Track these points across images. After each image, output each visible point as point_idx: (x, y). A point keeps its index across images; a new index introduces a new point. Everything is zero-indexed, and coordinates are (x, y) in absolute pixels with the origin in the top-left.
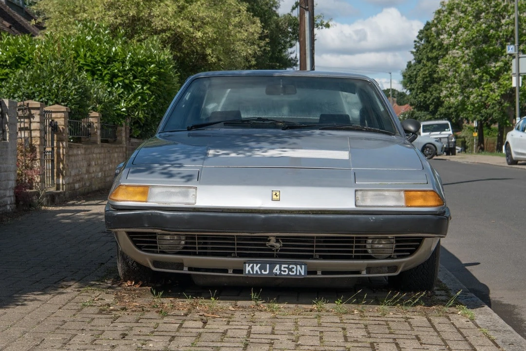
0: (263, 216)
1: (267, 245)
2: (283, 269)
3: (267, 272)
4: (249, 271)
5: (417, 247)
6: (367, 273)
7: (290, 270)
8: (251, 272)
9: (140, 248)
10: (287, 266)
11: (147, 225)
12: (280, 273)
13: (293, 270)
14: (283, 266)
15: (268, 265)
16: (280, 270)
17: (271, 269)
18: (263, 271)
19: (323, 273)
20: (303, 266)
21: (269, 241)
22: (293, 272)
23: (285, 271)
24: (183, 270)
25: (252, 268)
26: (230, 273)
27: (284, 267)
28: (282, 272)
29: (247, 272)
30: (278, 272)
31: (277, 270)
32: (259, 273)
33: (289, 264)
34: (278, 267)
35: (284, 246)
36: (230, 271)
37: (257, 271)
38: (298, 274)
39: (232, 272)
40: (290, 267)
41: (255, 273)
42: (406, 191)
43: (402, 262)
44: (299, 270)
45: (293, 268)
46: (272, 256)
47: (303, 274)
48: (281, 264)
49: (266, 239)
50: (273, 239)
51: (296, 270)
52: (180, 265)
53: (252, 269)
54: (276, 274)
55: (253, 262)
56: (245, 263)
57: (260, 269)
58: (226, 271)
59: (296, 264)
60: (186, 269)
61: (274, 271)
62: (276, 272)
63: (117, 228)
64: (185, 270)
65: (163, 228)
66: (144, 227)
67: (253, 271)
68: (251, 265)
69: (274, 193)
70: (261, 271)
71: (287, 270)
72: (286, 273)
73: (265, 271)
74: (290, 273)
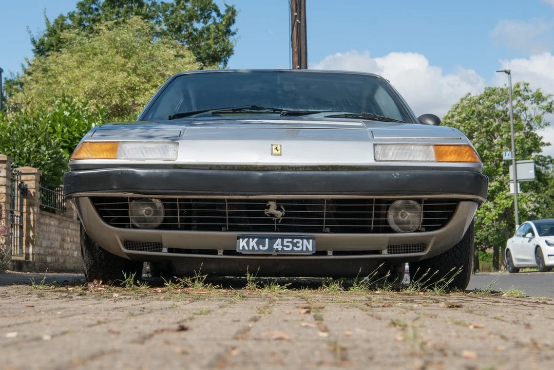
0: (260, 174)
1: (266, 213)
2: (285, 243)
3: (266, 248)
4: (243, 247)
5: (450, 216)
6: (389, 252)
7: (295, 245)
8: (247, 248)
9: (107, 221)
10: (291, 240)
11: (115, 187)
12: (282, 249)
13: (298, 245)
14: (285, 240)
15: (267, 240)
16: (282, 244)
17: (271, 245)
18: (261, 246)
19: (335, 253)
20: (311, 241)
21: (268, 207)
22: (298, 247)
23: (288, 247)
24: (160, 251)
25: (248, 243)
26: (220, 255)
27: (287, 242)
28: (285, 248)
30: (280, 248)
31: (278, 245)
32: (256, 248)
33: (293, 238)
34: (279, 241)
35: (287, 214)
36: (220, 253)
37: (253, 247)
38: (305, 249)
39: (222, 254)
40: (295, 241)
41: (251, 248)
42: (435, 145)
43: (432, 236)
44: (305, 245)
45: (299, 242)
46: (271, 229)
47: (310, 249)
48: (283, 238)
49: (264, 204)
50: (273, 205)
51: (302, 245)
52: (158, 246)
53: (246, 244)
54: (277, 251)
55: (249, 237)
56: (238, 238)
57: (258, 244)
58: (215, 252)
59: (302, 238)
60: (165, 250)
61: (275, 246)
62: (277, 247)
63: (78, 192)
64: (165, 252)
65: (136, 190)
66: (111, 190)
67: (248, 247)
68: (246, 240)
69: (274, 147)
70: (258, 247)
71: (290, 245)
72: (290, 249)
73: (264, 246)
74: (295, 249)
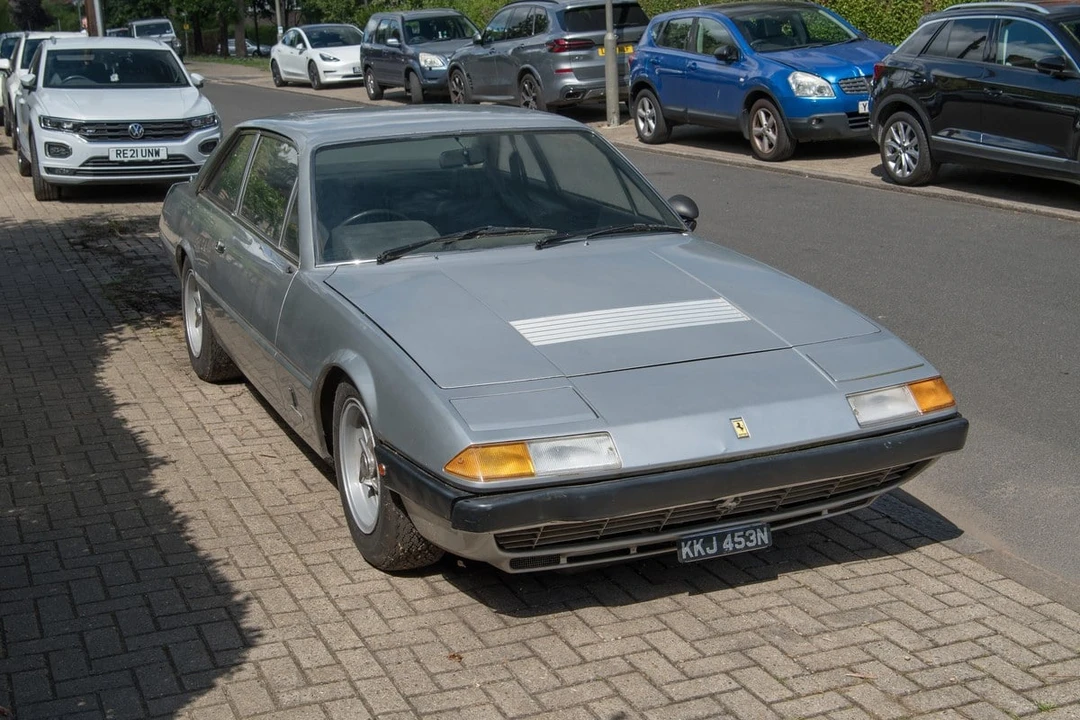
1: (717, 508)
2: (736, 539)
3: (715, 550)
4: (687, 554)
6: (830, 512)
7: (748, 539)
8: (692, 556)
9: (504, 550)
10: (742, 533)
12: (734, 547)
13: (751, 538)
14: (736, 534)
15: (714, 538)
16: (734, 542)
17: (720, 544)
18: (708, 549)
20: (765, 528)
21: (724, 502)
22: (752, 541)
23: (740, 543)
24: (558, 563)
25: (692, 548)
26: (634, 555)
27: (739, 537)
28: (737, 546)
29: (684, 557)
30: (730, 547)
32: (703, 554)
33: (745, 530)
34: (729, 538)
37: (699, 552)
38: (760, 543)
40: (747, 533)
41: (696, 555)
42: (910, 384)
44: (760, 537)
45: (751, 535)
47: (766, 542)
48: (733, 533)
51: (757, 538)
52: (555, 559)
53: (690, 549)
54: (728, 551)
55: (692, 538)
56: (680, 541)
57: (704, 546)
59: (754, 527)
60: (563, 561)
61: (725, 546)
64: (563, 564)
67: (693, 553)
68: (689, 543)
69: (735, 424)
70: (705, 550)
71: (742, 540)
72: (742, 546)
73: (712, 548)
74: (749, 544)
